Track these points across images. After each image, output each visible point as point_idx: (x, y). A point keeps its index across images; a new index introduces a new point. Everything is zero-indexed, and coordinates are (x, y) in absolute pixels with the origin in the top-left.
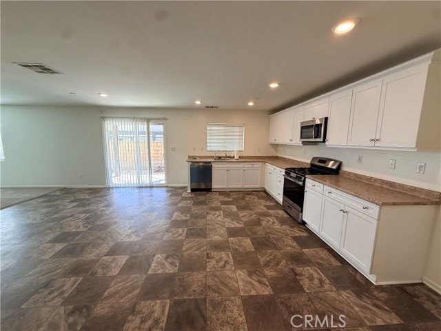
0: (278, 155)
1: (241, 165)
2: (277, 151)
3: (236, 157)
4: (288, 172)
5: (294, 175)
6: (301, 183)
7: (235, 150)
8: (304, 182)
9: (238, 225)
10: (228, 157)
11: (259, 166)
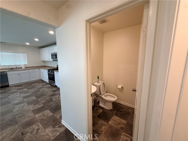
0: (46, 65)
1: (27, 71)
2: (45, 64)
3: (23, 67)
4: (49, 71)
5: (50, 71)
6: (53, 73)
7: (22, 64)
8: (54, 73)
9: (39, 106)
10: (18, 68)
11: (37, 70)
